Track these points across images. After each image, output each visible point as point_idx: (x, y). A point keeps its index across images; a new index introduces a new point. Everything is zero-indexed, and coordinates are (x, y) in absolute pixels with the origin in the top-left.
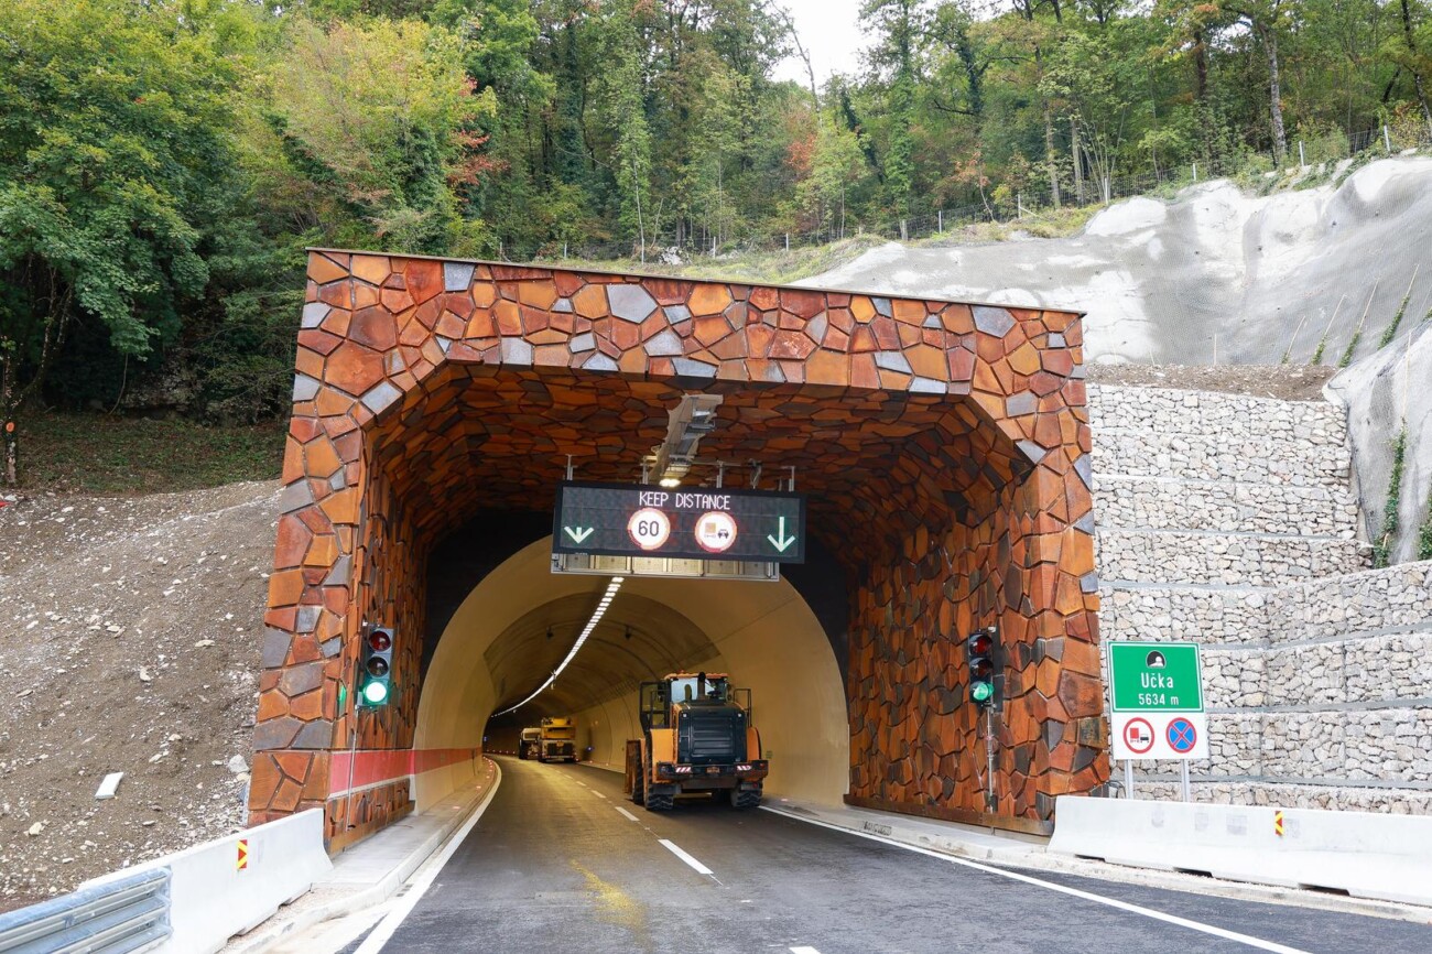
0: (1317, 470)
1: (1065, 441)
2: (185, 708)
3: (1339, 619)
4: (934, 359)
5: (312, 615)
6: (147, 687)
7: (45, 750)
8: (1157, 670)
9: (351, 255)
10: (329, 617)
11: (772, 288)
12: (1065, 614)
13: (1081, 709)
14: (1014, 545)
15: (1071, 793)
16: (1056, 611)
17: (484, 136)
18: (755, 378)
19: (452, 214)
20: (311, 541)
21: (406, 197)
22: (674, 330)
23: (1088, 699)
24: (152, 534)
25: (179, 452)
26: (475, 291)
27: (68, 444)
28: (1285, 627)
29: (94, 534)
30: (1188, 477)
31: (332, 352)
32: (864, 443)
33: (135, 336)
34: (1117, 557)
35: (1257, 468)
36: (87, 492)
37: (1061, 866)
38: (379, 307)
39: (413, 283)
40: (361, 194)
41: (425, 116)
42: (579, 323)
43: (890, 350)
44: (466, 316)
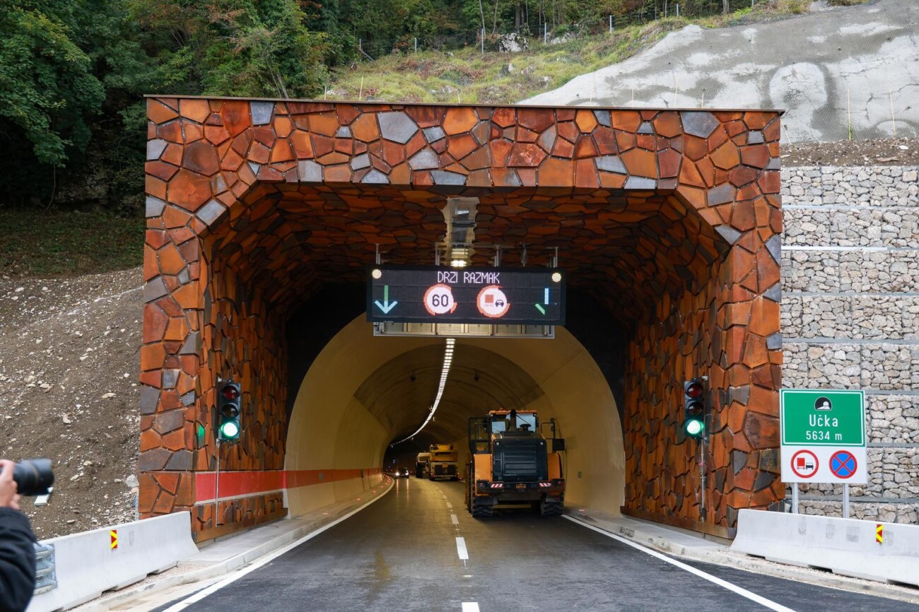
1: (759, 224)
2: (95, 442)
4: (646, 159)
5: (173, 375)
6: (68, 428)
8: (824, 412)
9: (179, 99)
10: (184, 376)
11: (510, 108)
12: (752, 366)
13: (762, 442)
14: (718, 310)
15: (753, 507)
16: (744, 364)
18: (497, 184)
19: (300, 27)
20: (168, 322)
21: (259, 14)
22: (432, 148)
23: (769, 435)
24: (71, 313)
25: (104, 239)
26: (276, 124)
27: (16, 236)
29: (41, 309)
30: (898, 246)
31: (171, 178)
32: (606, 228)
33: (52, 148)
34: (817, 318)
36: (34, 274)
37: (730, 561)
38: (204, 141)
39: (228, 120)
40: (219, 15)
42: (356, 147)
43: (609, 155)
44: (270, 144)
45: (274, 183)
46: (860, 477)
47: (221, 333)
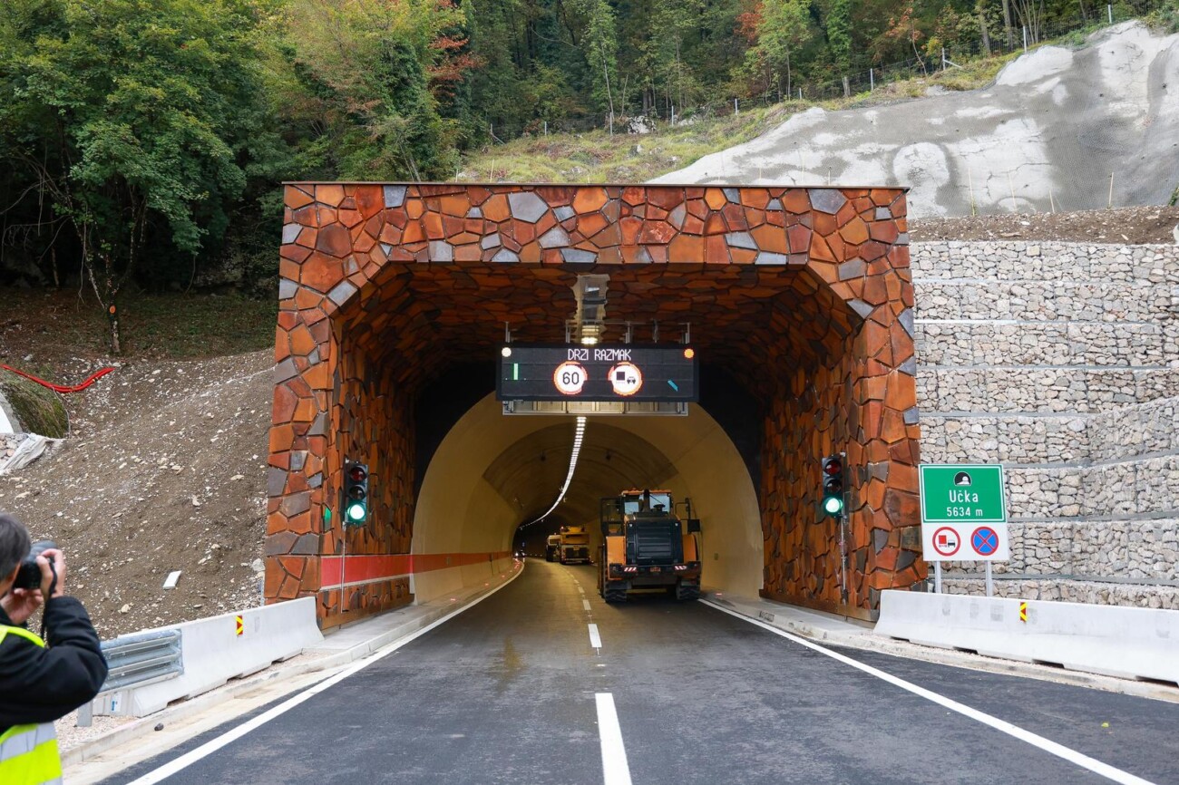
0: (1151, 307)
1: (891, 298)
2: (223, 525)
3: (1139, 441)
4: (776, 235)
5: (301, 457)
6: (198, 510)
7: (131, 555)
8: (964, 488)
9: (315, 185)
10: (312, 459)
11: (640, 187)
12: (890, 442)
13: (903, 520)
14: (854, 385)
15: (895, 588)
16: (882, 440)
17: (464, 39)
18: (627, 261)
19: (433, 115)
20: (298, 403)
21: (395, 103)
22: (562, 227)
23: (910, 512)
24: (204, 395)
25: (238, 321)
26: (408, 207)
27: (155, 319)
28: (1101, 448)
29: (175, 392)
30: (1026, 319)
31: (305, 261)
32: (738, 303)
33: (189, 236)
34: (953, 392)
35: (1092, 308)
36: (170, 357)
37: (874, 645)
38: (338, 224)
39: (361, 203)
40: (357, 106)
41: (407, 34)
42: (486, 227)
43: (739, 231)
44: (402, 226)
45: (405, 264)
46: (1002, 554)
47: (349, 414)
